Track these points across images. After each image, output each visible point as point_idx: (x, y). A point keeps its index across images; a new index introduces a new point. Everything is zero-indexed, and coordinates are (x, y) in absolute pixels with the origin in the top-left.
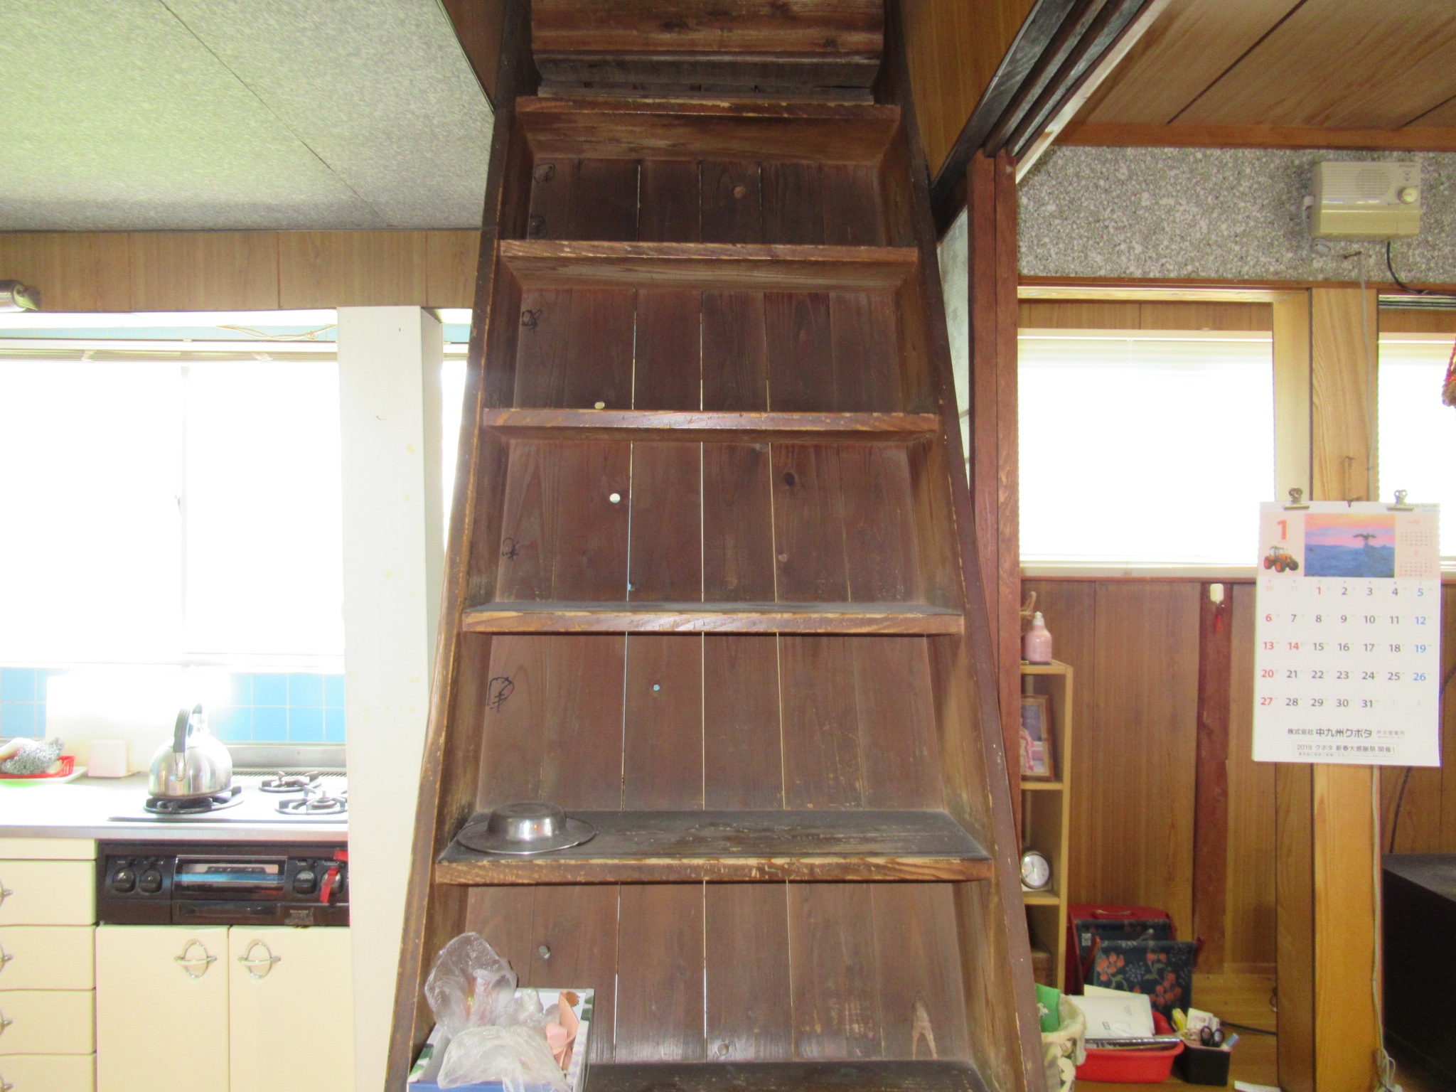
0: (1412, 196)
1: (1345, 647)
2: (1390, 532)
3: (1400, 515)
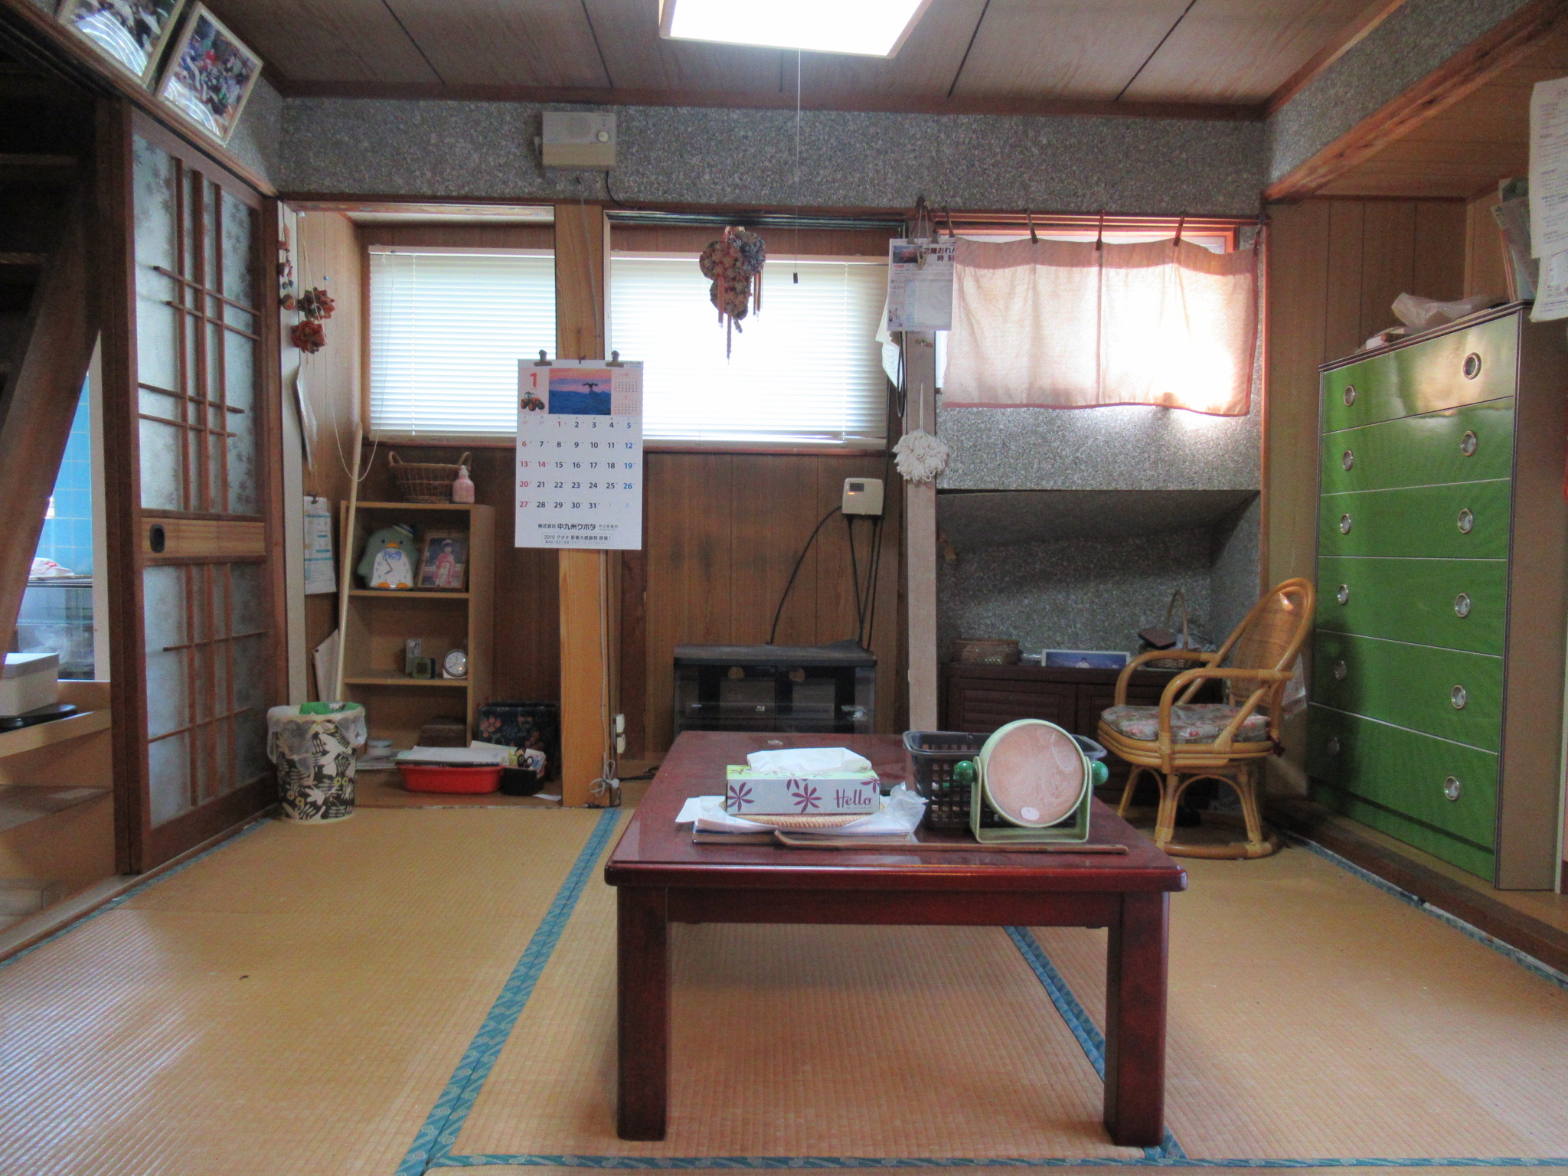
0: (607, 139)
2: (608, 381)
3: (615, 370)
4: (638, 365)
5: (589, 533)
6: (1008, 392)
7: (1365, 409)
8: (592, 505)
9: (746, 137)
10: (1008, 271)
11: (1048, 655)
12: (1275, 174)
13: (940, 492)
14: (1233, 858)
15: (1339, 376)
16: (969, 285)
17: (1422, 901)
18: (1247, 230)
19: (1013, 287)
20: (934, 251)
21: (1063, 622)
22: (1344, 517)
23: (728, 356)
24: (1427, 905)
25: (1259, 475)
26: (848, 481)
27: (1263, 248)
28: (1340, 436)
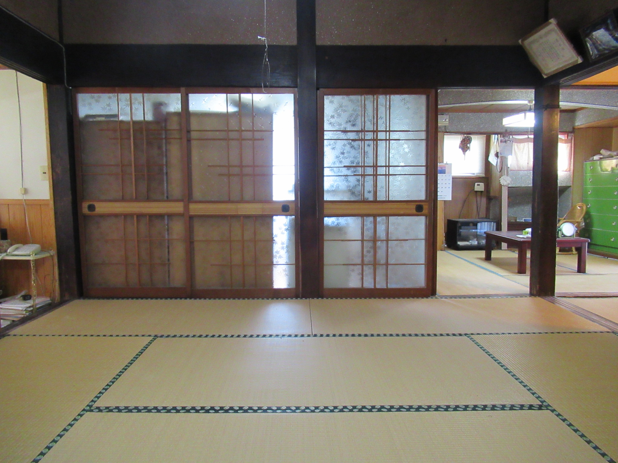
0: (447, 120)
1: (446, 184)
2: (445, 167)
3: (447, 165)
4: (451, 164)
5: (441, 197)
6: (523, 168)
7: (593, 170)
8: (442, 192)
9: (472, 118)
10: (523, 144)
11: (524, 220)
12: (577, 124)
13: (509, 187)
14: (570, 254)
15: (588, 164)
16: (516, 147)
17: (607, 258)
18: (570, 134)
19: (524, 147)
20: (509, 140)
21: (523, 213)
22: (589, 191)
23: (465, 160)
24: (609, 258)
25: (571, 183)
26: (476, 184)
27: (573, 138)
28: (589, 175)
